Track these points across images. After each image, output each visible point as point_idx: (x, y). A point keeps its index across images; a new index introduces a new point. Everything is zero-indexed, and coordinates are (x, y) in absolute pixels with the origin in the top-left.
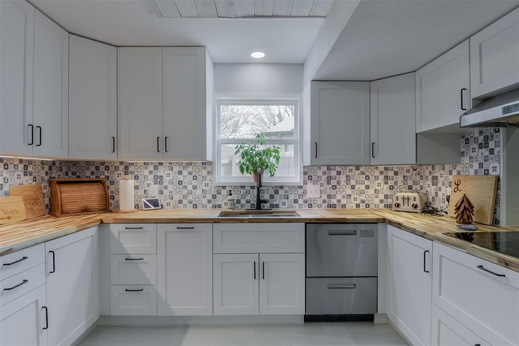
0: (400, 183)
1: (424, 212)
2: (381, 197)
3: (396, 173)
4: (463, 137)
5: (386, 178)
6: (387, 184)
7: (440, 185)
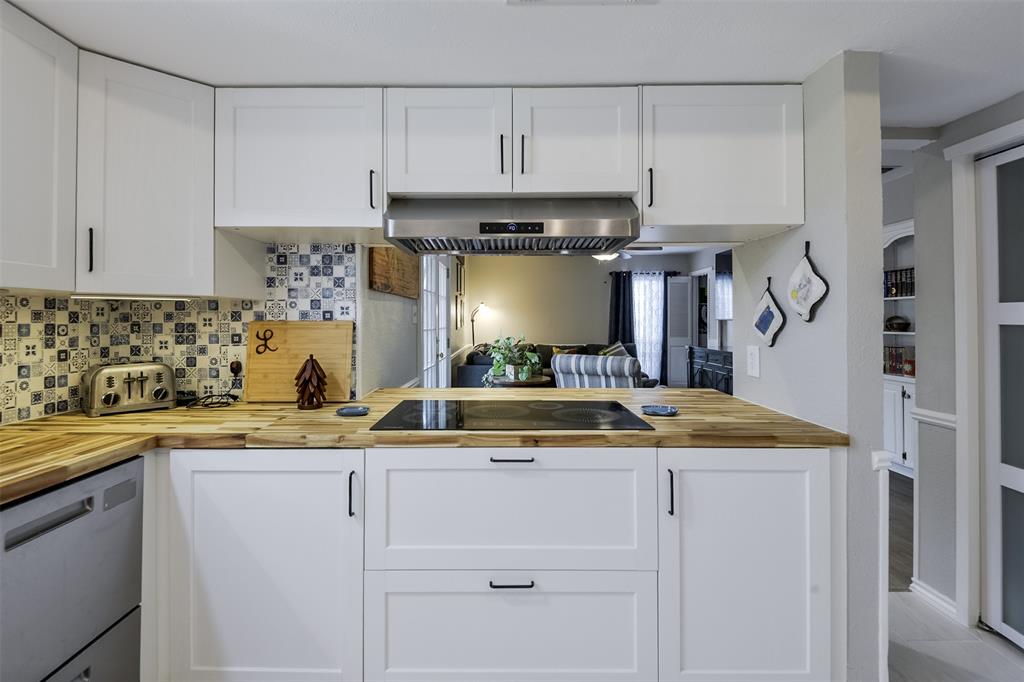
0: (82, 343)
3: (74, 318)
4: (272, 250)
5: (50, 329)
6: (52, 346)
7: (202, 341)
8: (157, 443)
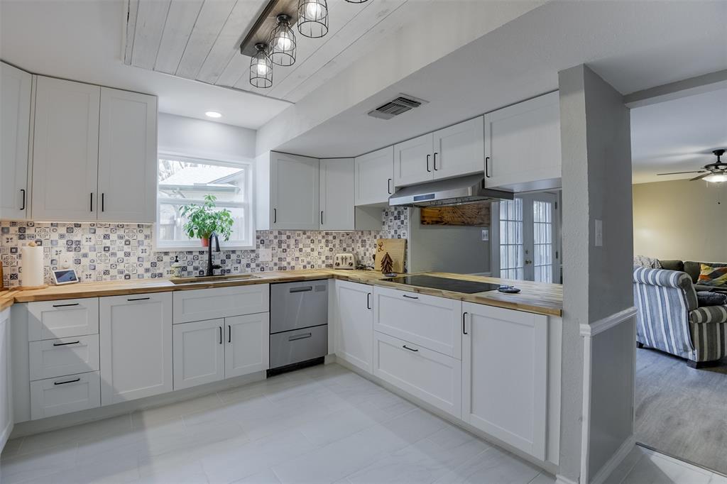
0: (337, 246)
1: (357, 268)
2: (323, 258)
3: (334, 238)
4: (384, 211)
5: (327, 241)
6: (328, 246)
7: (367, 247)
8: (333, 277)
